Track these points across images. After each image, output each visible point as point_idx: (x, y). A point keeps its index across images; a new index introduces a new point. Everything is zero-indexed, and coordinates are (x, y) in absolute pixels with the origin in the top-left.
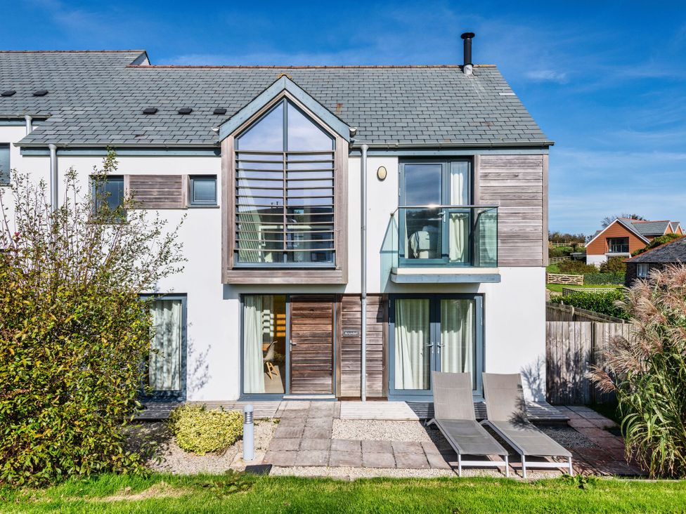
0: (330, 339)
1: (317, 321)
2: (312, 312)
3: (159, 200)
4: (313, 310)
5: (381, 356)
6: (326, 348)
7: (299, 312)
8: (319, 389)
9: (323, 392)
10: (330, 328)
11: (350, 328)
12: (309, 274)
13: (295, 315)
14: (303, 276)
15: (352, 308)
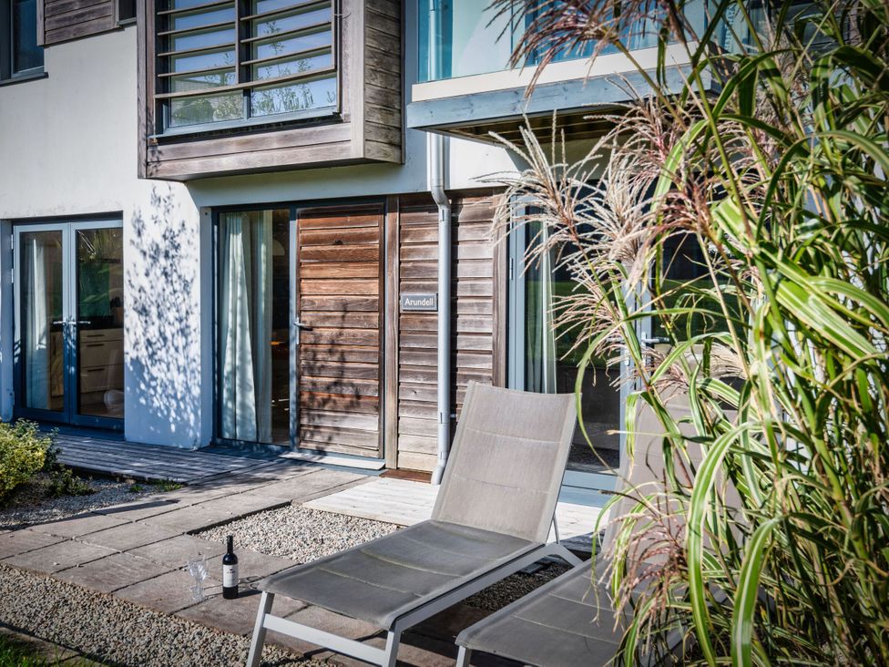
0: (375, 317)
1: (350, 271)
2: (338, 248)
3: (81, 19)
4: (339, 243)
5: (489, 366)
6: (367, 340)
7: (313, 248)
8: (354, 443)
9: (362, 453)
10: (374, 287)
11: (418, 288)
12: (286, 138)
13: (307, 255)
14: (276, 146)
15: (421, 234)
